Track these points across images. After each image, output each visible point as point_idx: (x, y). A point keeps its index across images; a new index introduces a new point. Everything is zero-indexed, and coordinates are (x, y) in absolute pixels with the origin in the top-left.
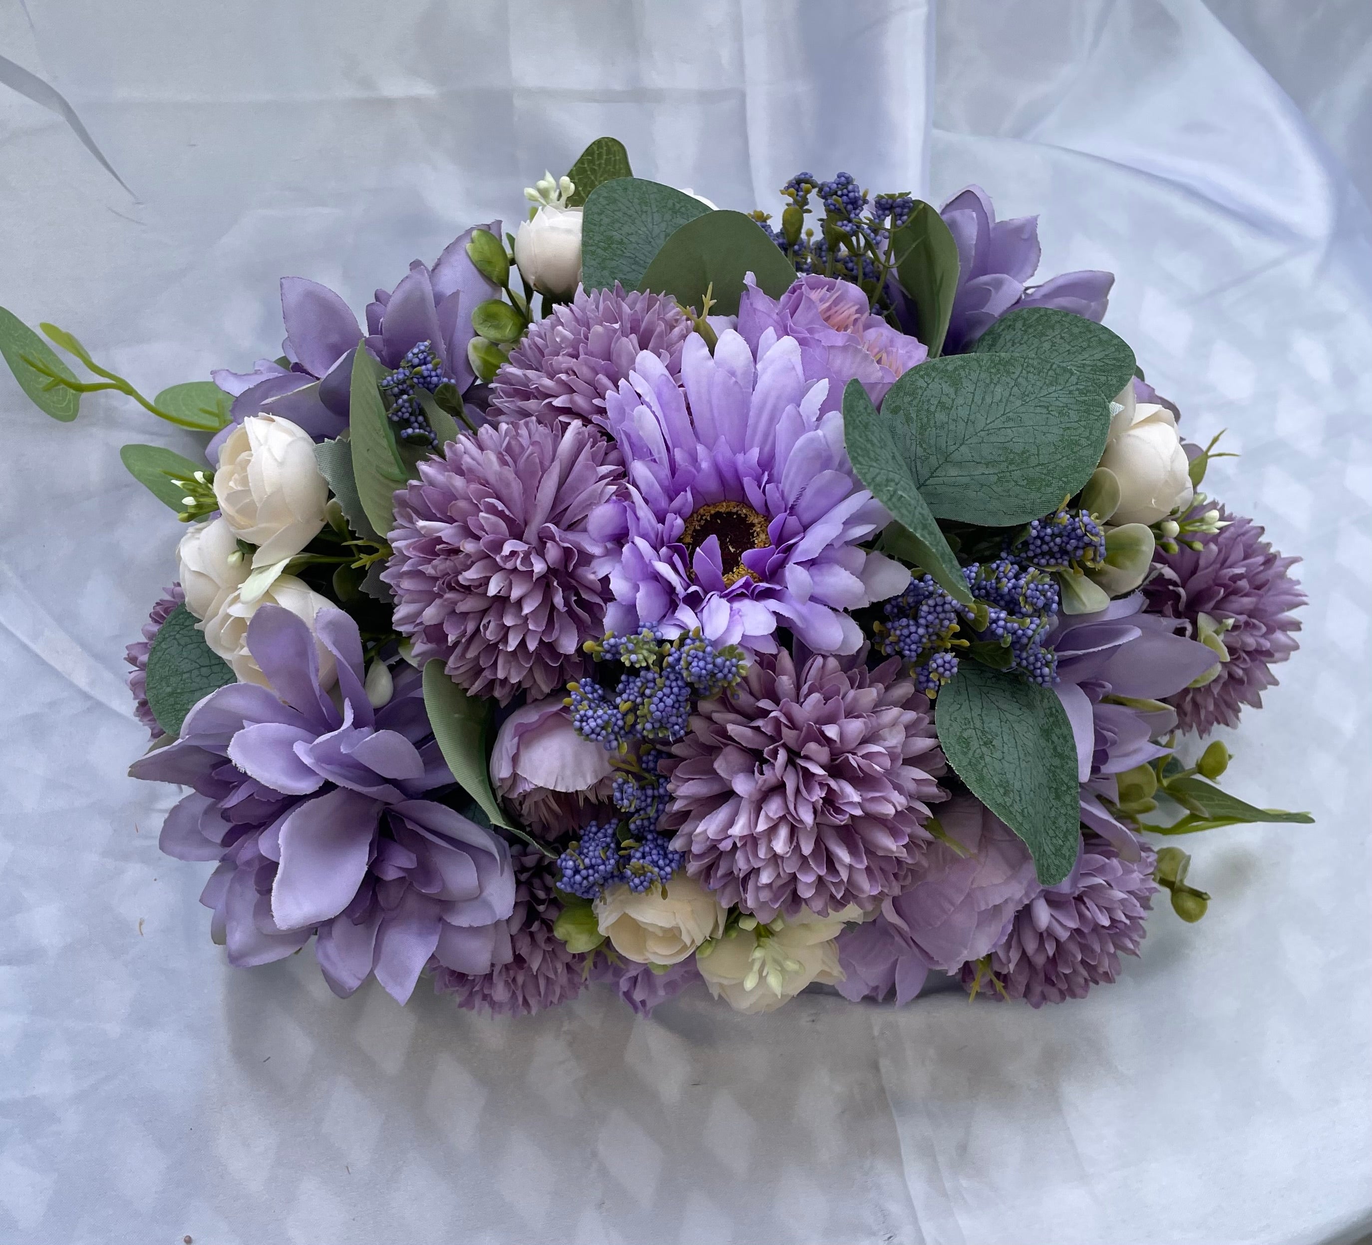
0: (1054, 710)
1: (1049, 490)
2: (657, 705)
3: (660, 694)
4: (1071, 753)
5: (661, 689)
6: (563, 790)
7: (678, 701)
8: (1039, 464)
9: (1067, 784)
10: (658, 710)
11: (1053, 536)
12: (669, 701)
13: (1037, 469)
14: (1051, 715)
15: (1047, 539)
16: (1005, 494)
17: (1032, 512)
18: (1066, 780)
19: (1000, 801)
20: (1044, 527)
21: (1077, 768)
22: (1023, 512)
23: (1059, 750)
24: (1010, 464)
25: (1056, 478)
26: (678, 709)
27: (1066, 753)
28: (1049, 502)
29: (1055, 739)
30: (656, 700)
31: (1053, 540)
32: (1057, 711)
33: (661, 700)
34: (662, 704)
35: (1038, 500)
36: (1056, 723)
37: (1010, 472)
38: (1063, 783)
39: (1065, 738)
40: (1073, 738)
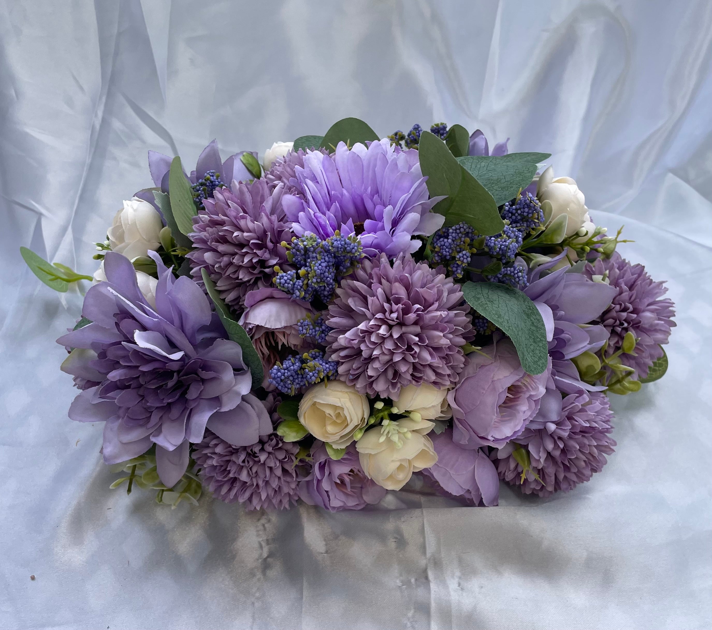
1: (512, 189)
2: (318, 267)
3: (319, 262)
4: (542, 327)
6: (269, 327)
7: (328, 266)
9: (540, 339)
10: (318, 269)
11: (517, 210)
12: (324, 264)
13: (505, 183)
14: (530, 309)
15: (514, 211)
17: (505, 199)
20: (511, 206)
21: (546, 333)
22: (501, 200)
23: (535, 324)
24: (492, 184)
26: (329, 270)
27: (539, 327)
28: (513, 194)
29: (532, 318)
30: (317, 264)
31: (517, 212)
33: (320, 265)
34: (320, 266)
35: (507, 195)
36: (533, 313)
37: (493, 187)
38: (538, 337)
39: (538, 320)
40: (543, 321)
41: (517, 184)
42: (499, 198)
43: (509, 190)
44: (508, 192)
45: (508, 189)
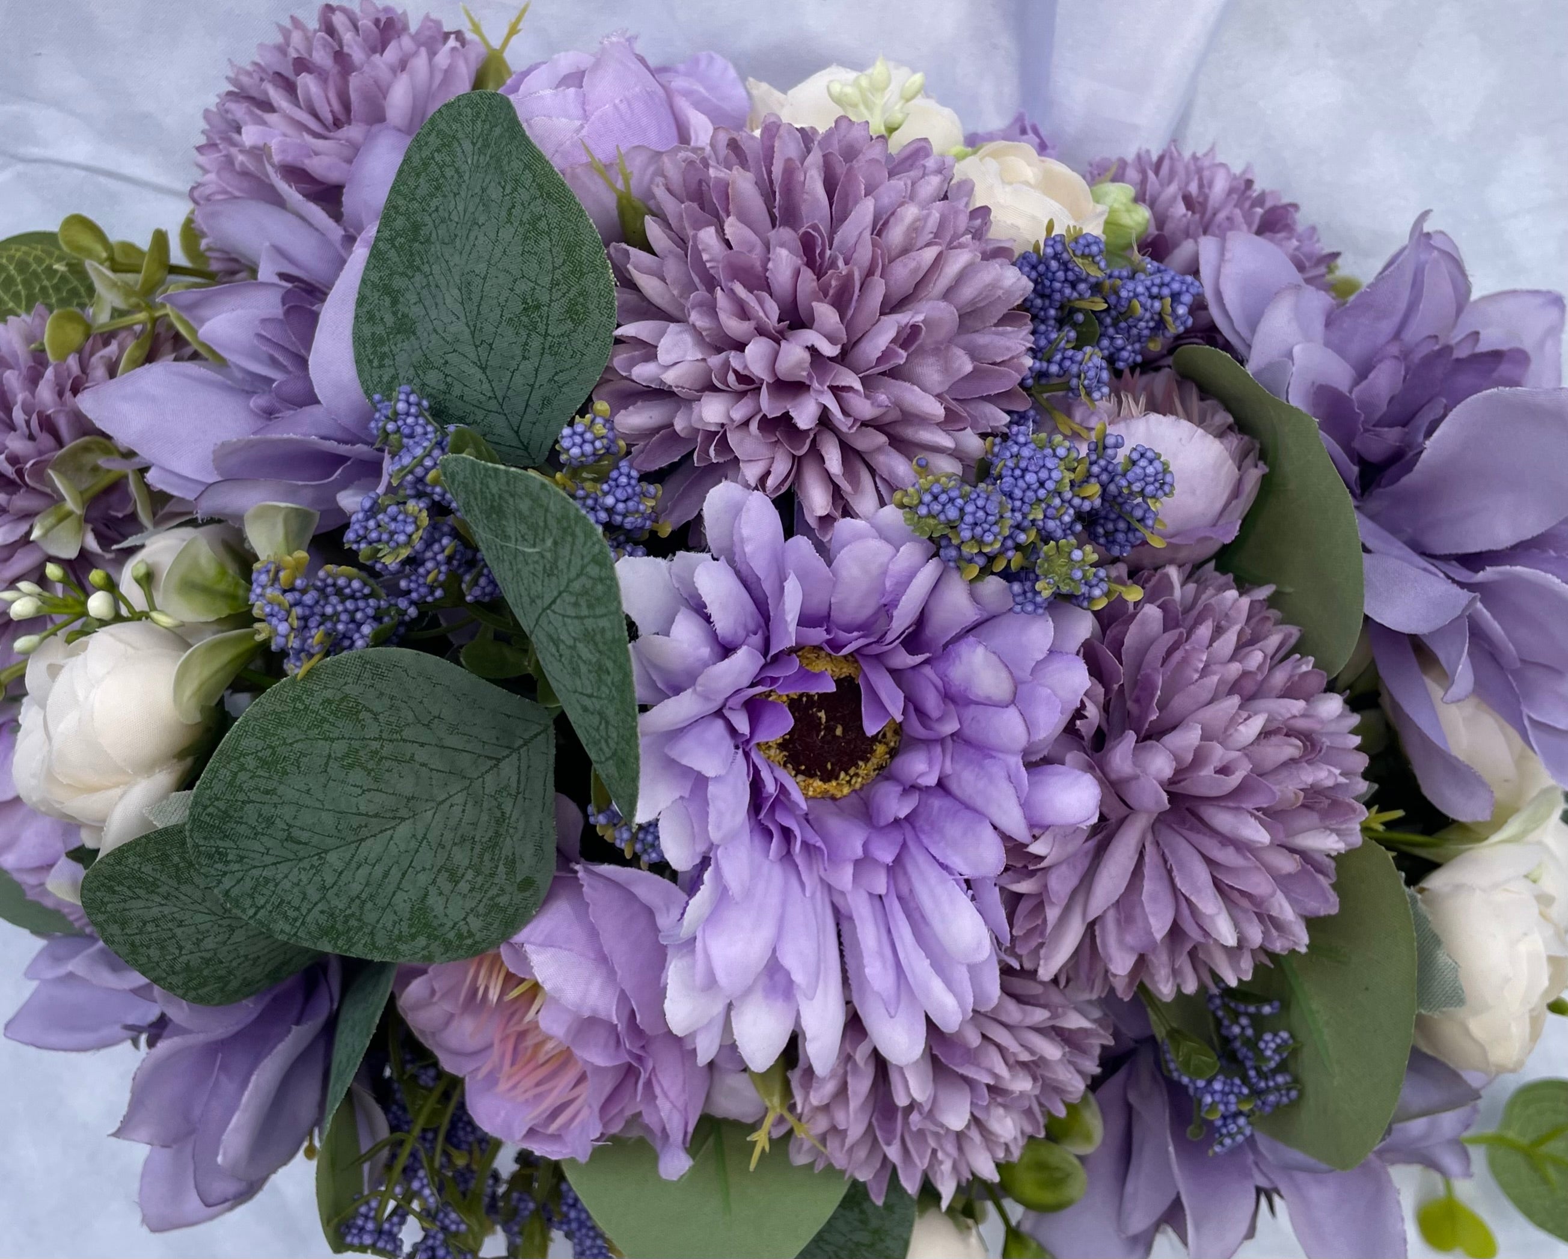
0: (376, 363)
1: (328, 694)
4: (368, 293)
5: (1039, 501)
8: (332, 740)
9: (394, 246)
11: (336, 619)
13: (336, 735)
14: (383, 356)
15: (345, 617)
16: (398, 703)
17: (365, 662)
18: (392, 253)
19: (553, 208)
20: (348, 634)
21: (367, 269)
22: (378, 666)
23: (388, 300)
24: (376, 752)
25: (313, 712)
26: (1017, 466)
27: (376, 295)
28: (334, 674)
29: (389, 319)
32: (370, 361)
35: (350, 680)
36: (378, 341)
37: (381, 738)
38: (399, 250)
39: (371, 318)
40: (357, 317)
41: (306, 708)
42: (382, 676)
43: (339, 696)
44: (347, 689)
45: (342, 700)
